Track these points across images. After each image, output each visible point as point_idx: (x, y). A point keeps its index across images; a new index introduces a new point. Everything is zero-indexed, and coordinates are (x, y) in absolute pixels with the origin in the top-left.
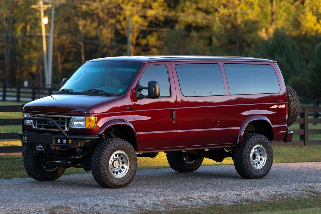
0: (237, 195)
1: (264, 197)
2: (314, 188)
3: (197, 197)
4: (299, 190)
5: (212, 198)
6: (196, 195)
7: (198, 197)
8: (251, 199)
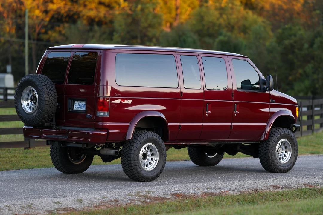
0: (56, 203)
1: (87, 204)
2: (150, 192)
3: (5, 206)
4: (131, 196)
5: (24, 207)
6: (6, 204)
7: (7, 206)
8: (71, 207)
